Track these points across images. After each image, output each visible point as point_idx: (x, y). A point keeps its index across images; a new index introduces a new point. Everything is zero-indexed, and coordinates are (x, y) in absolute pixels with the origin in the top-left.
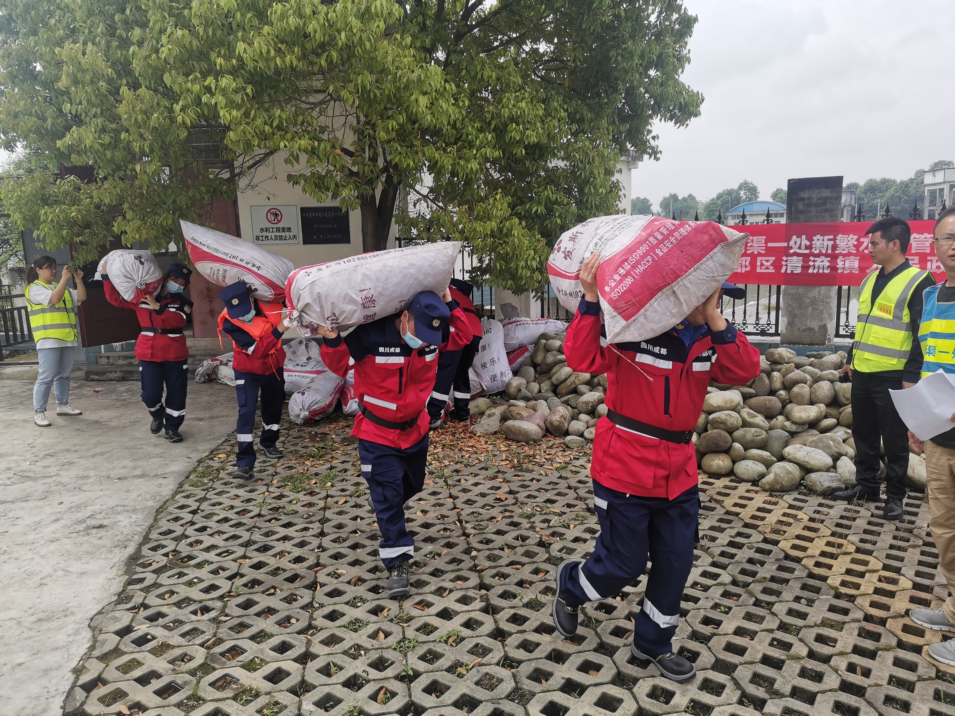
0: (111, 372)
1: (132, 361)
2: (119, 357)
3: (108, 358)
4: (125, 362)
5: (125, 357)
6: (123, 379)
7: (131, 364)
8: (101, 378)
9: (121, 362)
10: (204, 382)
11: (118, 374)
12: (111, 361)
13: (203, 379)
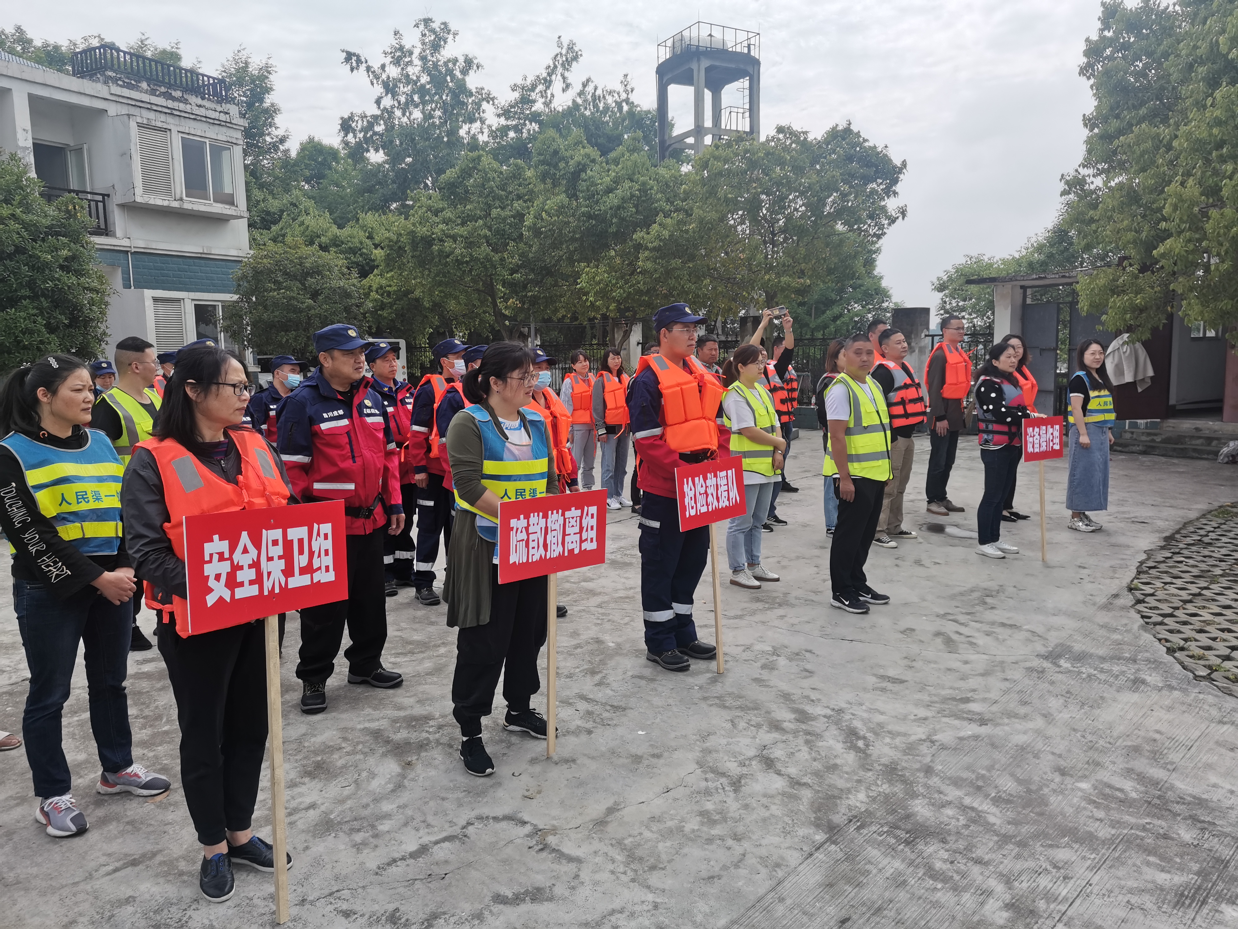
0: (1134, 445)
1: (1155, 438)
2: (1143, 433)
3: (1132, 433)
4: (1148, 439)
5: (1149, 434)
6: (1144, 453)
7: (1153, 441)
8: (1123, 450)
9: (1144, 438)
10: (1227, 463)
11: (1141, 448)
12: (1135, 436)
13: (1226, 460)
